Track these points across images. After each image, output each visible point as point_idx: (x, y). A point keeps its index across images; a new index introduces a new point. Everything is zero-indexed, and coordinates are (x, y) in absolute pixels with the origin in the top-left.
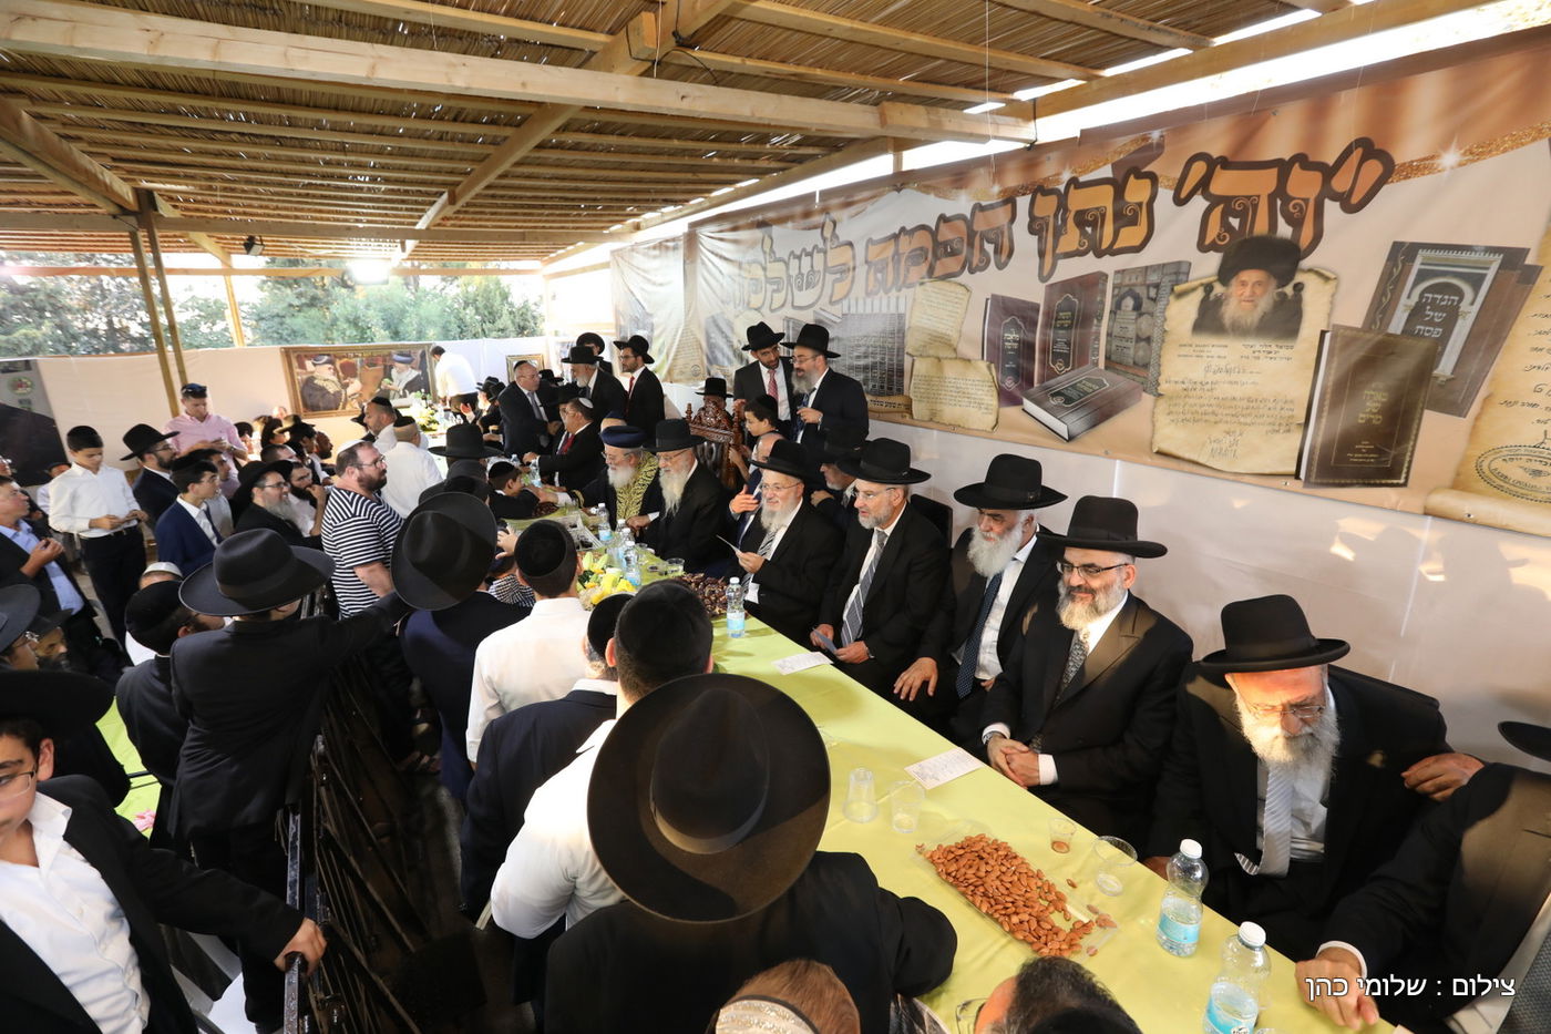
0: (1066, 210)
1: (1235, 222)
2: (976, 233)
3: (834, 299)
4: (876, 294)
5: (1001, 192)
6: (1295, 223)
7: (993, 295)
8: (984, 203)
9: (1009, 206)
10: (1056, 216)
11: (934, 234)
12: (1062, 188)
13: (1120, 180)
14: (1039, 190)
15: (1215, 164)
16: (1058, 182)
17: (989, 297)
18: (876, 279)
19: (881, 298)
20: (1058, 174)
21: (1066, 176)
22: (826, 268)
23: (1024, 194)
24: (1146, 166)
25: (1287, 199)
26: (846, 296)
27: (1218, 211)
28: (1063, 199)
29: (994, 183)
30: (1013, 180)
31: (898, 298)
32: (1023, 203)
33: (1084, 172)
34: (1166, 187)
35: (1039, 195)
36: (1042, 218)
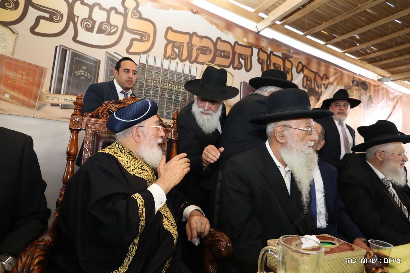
0: (270, 61)
1: (309, 83)
2: (236, 53)
3: (131, 51)
4: (174, 59)
5: (247, 42)
6: (318, 87)
7: (244, 82)
8: (240, 43)
9: (250, 49)
10: (267, 61)
11: (215, 44)
12: (269, 53)
13: (284, 59)
14: (260, 49)
15: (303, 66)
16: (267, 50)
17: (242, 82)
18: (173, 50)
19: (177, 64)
20: (267, 47)
21: (269, 50)
22: (125, 27)
23: (255, 48)
24: (289, 58)
25: (317, 82)
26: (144, 53)
27: (305, 78)
28: (269, 57)
29: (245, 37)
30: (252, 40)
31: (190, 67)
32: (255, 51)
33: (275, 51)
34: (295, 67)
35: (261, 51)
36: (263, 60)
